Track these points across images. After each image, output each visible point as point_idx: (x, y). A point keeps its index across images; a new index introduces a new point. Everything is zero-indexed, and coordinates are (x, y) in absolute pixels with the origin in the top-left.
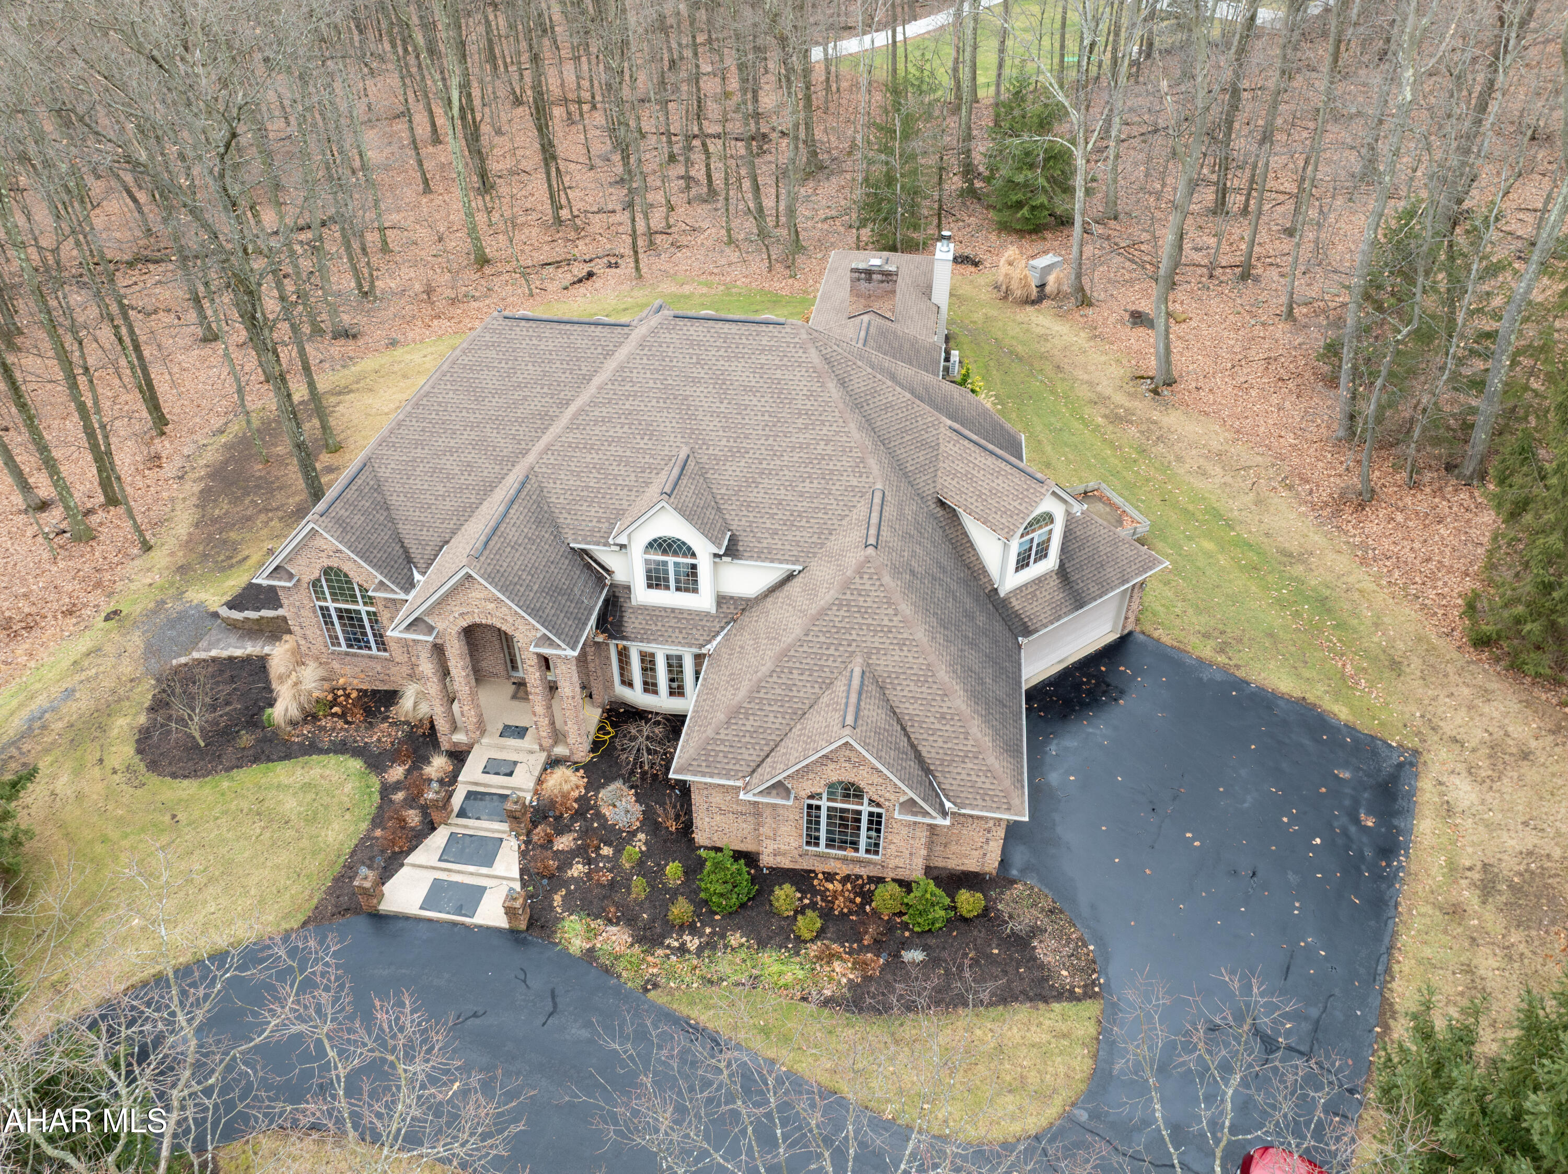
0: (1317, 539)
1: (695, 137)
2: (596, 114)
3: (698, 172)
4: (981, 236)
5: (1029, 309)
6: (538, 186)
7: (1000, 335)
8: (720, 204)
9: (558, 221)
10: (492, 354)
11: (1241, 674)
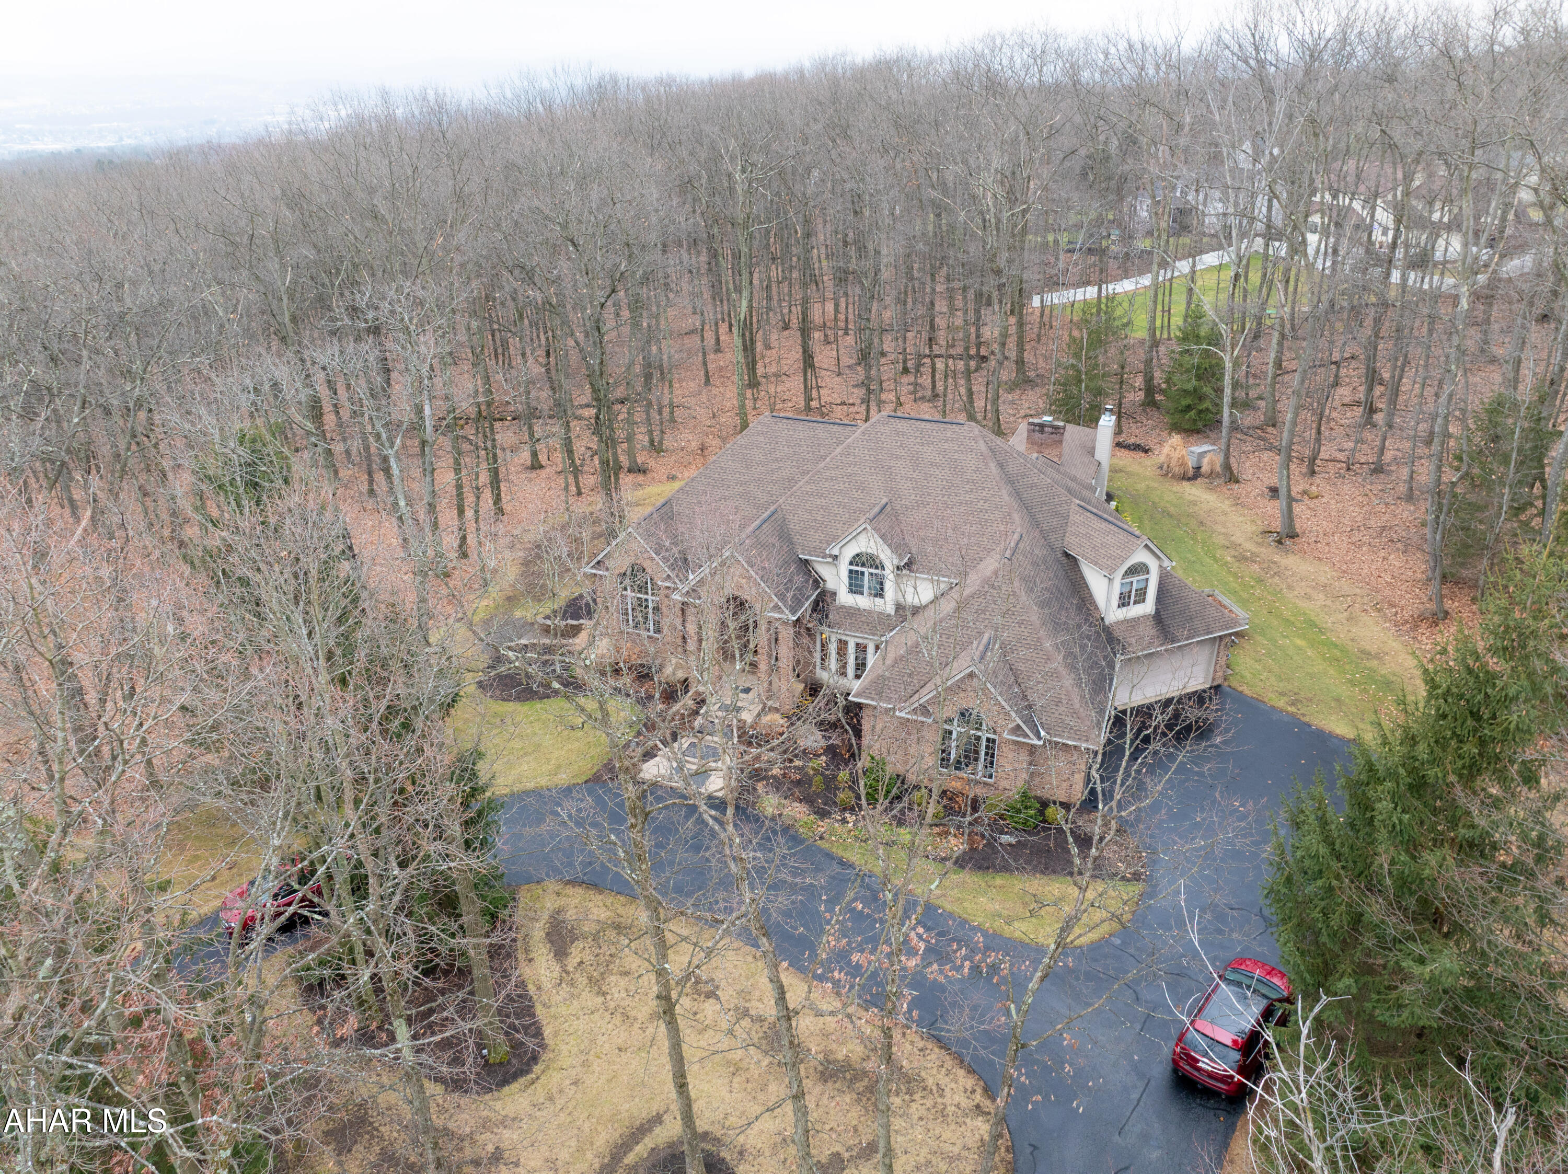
0: (1394, 645)
1: (925, 356)
2: (848, 338)
3: (926, 380)
4: (1154, 433)
5: (1185, 483)
6: (794, 384)
7: (1157, 500)
8: (940, 404)
9: (808, 409)
10: (761, 438)
11: (1306, 719)
